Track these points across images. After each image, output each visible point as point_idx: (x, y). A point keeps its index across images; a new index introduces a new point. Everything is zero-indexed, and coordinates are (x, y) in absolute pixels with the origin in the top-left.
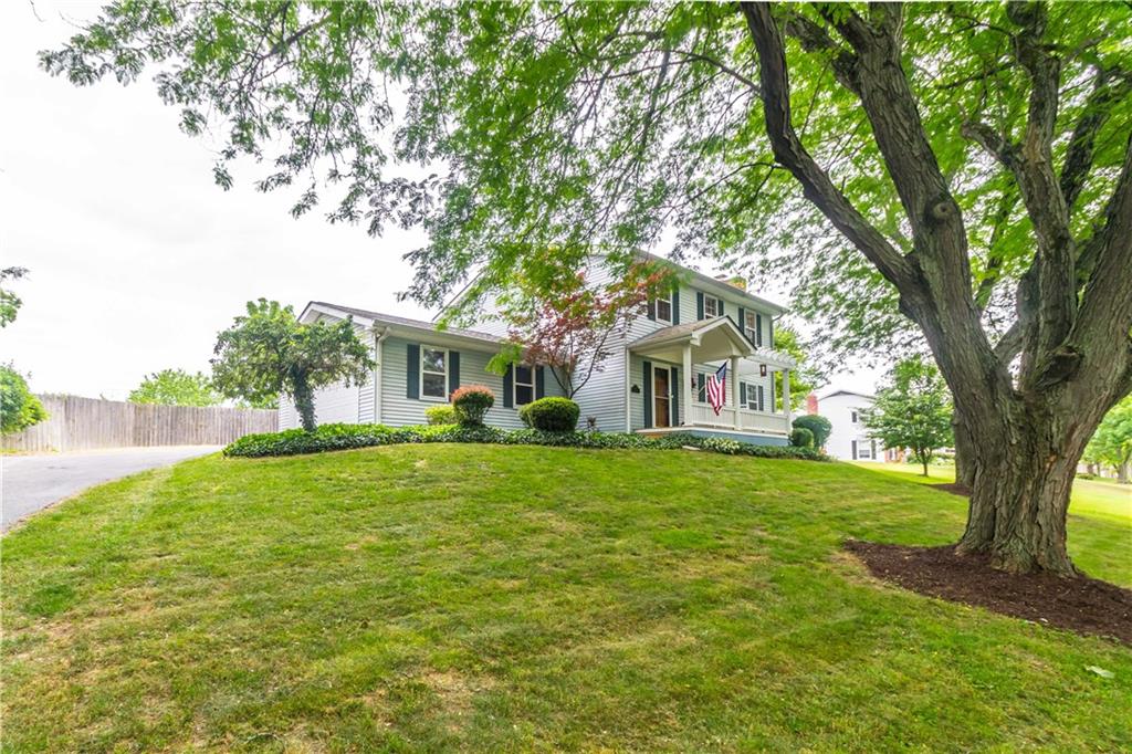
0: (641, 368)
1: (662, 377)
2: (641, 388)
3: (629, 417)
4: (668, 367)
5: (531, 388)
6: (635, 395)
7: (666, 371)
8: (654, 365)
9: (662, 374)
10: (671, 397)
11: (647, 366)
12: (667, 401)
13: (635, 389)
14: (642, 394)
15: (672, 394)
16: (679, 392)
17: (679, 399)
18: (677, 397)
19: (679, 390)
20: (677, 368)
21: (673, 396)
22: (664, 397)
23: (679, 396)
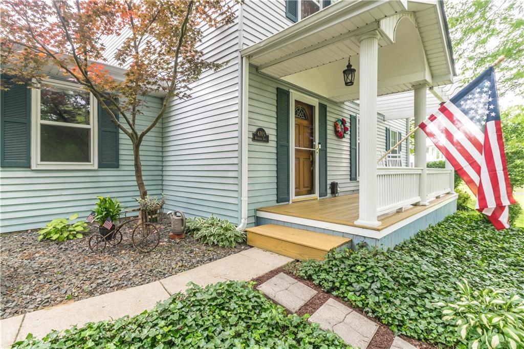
0: (272, 98)
1: (305, 117)
2: (272, 133)
3: (245, 193)
4: (314, 102)
5: (88, 130)
6: (259, 146)
7: (311, 108)
8: (294, 96)
9: (305, 111)
10: (318, 147)
11: (282, 95)
12: (312, 154)
13: (260, 136)
14: (272, 144)
15: (319, 143)
16: (328, 141)
17: (328, 150)
18: (326, 147)
19: (328, 136)
20: (326, 106)
21: (320, 145)
22: (308, 148)
23: (328, 145)
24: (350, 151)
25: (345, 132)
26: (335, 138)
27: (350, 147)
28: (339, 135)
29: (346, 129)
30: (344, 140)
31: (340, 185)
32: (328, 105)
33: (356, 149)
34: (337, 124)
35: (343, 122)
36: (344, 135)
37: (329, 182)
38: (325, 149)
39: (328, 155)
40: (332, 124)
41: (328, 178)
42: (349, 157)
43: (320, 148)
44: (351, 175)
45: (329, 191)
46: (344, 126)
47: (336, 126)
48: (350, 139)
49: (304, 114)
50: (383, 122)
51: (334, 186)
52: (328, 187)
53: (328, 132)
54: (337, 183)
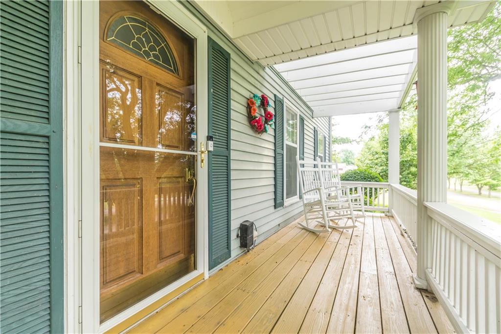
15: (210, 138)
16: (233, 135)
17: (233, 155)
18: (228, 148)
19: (233, 125)
20: (229, 55)
21: (211, 143)
22: (176, 147)
23: (233, 145)
24: (275, 158)
25: (266, 122)
26: (249, 131)
27: (275, 151)
28: (257, 126)
29: (268, 117)
30: (264, 136)
31: (257, 224)
32: (233, 56)
33: (283, 155)
34: (253, 103)
35: (264, 102)
36: (265, 128)
37: (235, 225)
38: (223, 151)
39: (233, 165)
40: (244, 102)
41: (233, 215)
42: (272, 168)
43: (211, 149)
44: (275, 199)
45: (235, 243)
46: (265, 110)
47: (250, 106)
48: (275, 137)
49: (162, 51)
50: (312, 119)
51: (246, 231)
52: (233, 235)
53: (233, 115)
54: (252, 224)
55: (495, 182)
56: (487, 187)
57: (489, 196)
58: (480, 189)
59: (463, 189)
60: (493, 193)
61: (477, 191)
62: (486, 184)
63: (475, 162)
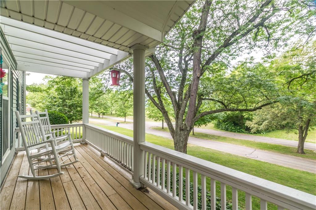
55: (105, 111)
56: (102, 114)
57: (103, 118)
58: (99, 115)
59: (93, 115)
60: (104, 116)
61: (98, 116)
62: (101, 112)
63: (99, 102)
